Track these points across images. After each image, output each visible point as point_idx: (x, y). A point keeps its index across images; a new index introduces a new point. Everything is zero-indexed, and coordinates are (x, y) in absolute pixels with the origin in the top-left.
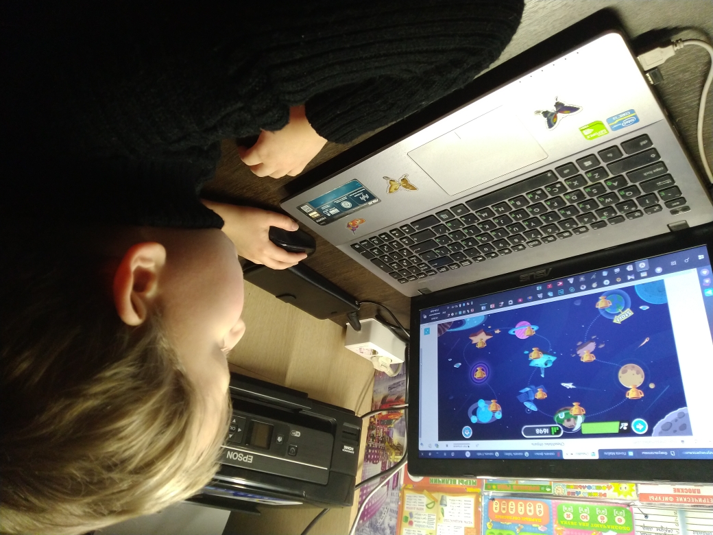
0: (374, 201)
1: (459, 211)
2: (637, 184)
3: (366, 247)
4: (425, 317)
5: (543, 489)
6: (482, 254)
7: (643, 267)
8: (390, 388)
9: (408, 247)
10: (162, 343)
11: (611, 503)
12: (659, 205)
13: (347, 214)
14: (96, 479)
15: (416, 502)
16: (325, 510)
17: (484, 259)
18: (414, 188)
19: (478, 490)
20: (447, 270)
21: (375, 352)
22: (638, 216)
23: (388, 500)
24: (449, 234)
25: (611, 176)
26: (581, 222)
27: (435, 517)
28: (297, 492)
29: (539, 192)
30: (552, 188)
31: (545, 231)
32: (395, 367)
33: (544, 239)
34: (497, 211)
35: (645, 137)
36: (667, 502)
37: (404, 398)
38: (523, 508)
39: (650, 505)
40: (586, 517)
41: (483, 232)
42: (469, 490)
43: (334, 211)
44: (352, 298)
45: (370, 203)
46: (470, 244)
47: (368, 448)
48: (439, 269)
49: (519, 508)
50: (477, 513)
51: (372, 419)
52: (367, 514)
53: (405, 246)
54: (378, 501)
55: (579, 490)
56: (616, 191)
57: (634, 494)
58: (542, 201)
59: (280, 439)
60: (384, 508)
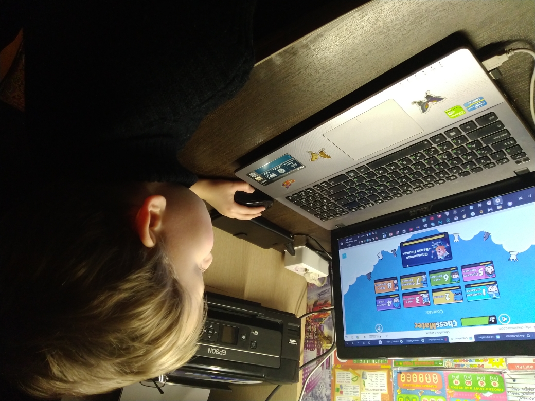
0: (301, 167)
1: (362, 170)
2: (490, 145)
3: (296, 198)
4: (342, 244)
5: (436, 363)
6: (381, 198)
7: (498, 202)
8: (319, 295)
9: (327, 197)
10: (165, 260)
11: (487, 372)
12: (507, 158)
13: (282, 177)
14: (124, 346)
15: (344, 377)
16: (279, 386)
17: (382, 202)
18: (329, 157)
19: (389, 367)
20: (356, 210)
21: (306, 270)
22: (492, 167)
23: (324, 377)
24: (356, 186)
25: (470, 141)
26: (451, 173)
27: (359, 387)
28: (258, 375)
29: (419, 155)
30: (428, 151)
31: (426, 181)
32: (321, 280)
33: (426, 186)
34: (390, 169)
35: (492, 114)
36: (529, 369)
37: (330, 302)
38: (423, 378)
39: (517, 372)
40: (470, 383)
41: (380, 183)
42: (382, 367)
43: (273, 175)
44: (287, 233)
45: (298, 169)
46: (372, 192)
47: (306, 339)
48: (350, 210)
49: (420, 378)
50: (389, 383)
51: (308, 318)
52: (310, 387)
53: (325, 196)
54: (316, 378)
55: (463, 363)
56: (474, 151)
57: (504, 364)
58: (422, 161)
59: (244, 337)
60: (321, 383)
